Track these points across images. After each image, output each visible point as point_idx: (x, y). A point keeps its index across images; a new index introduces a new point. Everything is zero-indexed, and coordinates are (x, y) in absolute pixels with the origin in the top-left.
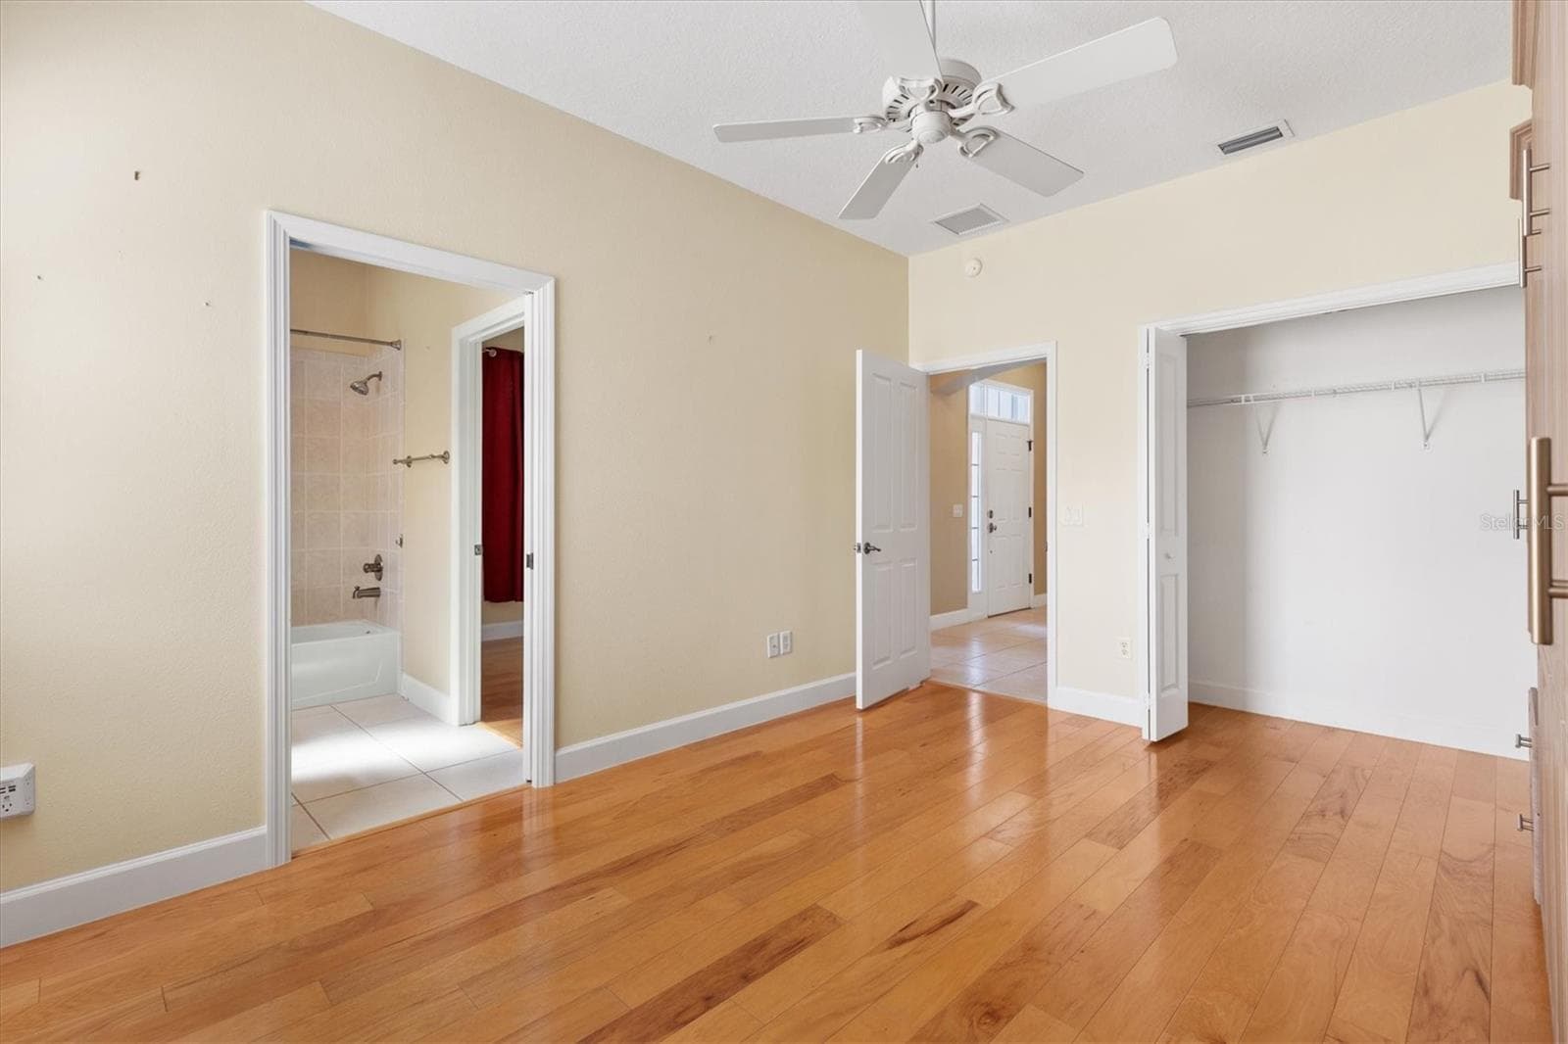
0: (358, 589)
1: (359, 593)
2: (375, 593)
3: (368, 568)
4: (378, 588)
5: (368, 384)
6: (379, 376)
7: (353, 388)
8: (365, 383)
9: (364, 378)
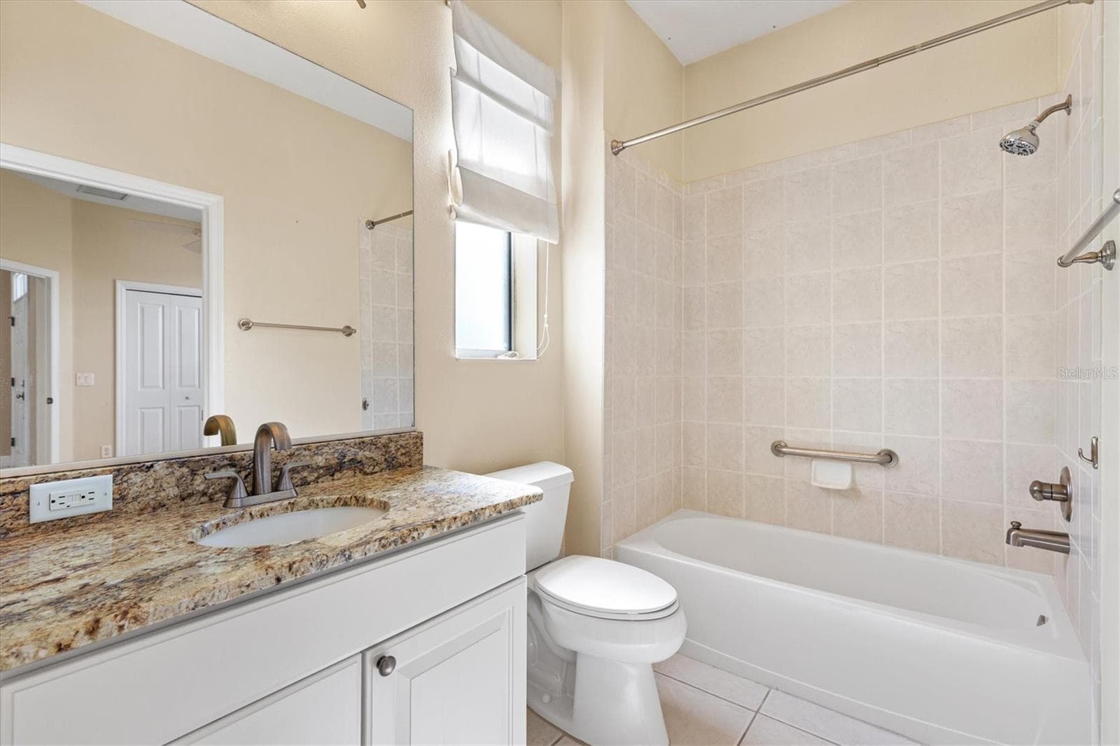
0: (1017, 526)
1: (1018, 534)
2: (1057, 542)
3: (1042, 491)
4: (1066, 536)
5: (1037, 132)
6: (1067, 106)
7: (1007, 146)
8: (1032, 130)
9: (1029, 120)
